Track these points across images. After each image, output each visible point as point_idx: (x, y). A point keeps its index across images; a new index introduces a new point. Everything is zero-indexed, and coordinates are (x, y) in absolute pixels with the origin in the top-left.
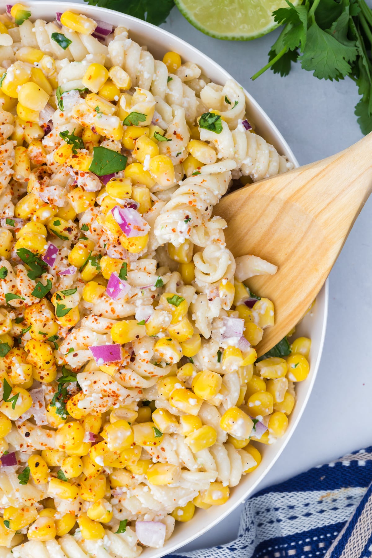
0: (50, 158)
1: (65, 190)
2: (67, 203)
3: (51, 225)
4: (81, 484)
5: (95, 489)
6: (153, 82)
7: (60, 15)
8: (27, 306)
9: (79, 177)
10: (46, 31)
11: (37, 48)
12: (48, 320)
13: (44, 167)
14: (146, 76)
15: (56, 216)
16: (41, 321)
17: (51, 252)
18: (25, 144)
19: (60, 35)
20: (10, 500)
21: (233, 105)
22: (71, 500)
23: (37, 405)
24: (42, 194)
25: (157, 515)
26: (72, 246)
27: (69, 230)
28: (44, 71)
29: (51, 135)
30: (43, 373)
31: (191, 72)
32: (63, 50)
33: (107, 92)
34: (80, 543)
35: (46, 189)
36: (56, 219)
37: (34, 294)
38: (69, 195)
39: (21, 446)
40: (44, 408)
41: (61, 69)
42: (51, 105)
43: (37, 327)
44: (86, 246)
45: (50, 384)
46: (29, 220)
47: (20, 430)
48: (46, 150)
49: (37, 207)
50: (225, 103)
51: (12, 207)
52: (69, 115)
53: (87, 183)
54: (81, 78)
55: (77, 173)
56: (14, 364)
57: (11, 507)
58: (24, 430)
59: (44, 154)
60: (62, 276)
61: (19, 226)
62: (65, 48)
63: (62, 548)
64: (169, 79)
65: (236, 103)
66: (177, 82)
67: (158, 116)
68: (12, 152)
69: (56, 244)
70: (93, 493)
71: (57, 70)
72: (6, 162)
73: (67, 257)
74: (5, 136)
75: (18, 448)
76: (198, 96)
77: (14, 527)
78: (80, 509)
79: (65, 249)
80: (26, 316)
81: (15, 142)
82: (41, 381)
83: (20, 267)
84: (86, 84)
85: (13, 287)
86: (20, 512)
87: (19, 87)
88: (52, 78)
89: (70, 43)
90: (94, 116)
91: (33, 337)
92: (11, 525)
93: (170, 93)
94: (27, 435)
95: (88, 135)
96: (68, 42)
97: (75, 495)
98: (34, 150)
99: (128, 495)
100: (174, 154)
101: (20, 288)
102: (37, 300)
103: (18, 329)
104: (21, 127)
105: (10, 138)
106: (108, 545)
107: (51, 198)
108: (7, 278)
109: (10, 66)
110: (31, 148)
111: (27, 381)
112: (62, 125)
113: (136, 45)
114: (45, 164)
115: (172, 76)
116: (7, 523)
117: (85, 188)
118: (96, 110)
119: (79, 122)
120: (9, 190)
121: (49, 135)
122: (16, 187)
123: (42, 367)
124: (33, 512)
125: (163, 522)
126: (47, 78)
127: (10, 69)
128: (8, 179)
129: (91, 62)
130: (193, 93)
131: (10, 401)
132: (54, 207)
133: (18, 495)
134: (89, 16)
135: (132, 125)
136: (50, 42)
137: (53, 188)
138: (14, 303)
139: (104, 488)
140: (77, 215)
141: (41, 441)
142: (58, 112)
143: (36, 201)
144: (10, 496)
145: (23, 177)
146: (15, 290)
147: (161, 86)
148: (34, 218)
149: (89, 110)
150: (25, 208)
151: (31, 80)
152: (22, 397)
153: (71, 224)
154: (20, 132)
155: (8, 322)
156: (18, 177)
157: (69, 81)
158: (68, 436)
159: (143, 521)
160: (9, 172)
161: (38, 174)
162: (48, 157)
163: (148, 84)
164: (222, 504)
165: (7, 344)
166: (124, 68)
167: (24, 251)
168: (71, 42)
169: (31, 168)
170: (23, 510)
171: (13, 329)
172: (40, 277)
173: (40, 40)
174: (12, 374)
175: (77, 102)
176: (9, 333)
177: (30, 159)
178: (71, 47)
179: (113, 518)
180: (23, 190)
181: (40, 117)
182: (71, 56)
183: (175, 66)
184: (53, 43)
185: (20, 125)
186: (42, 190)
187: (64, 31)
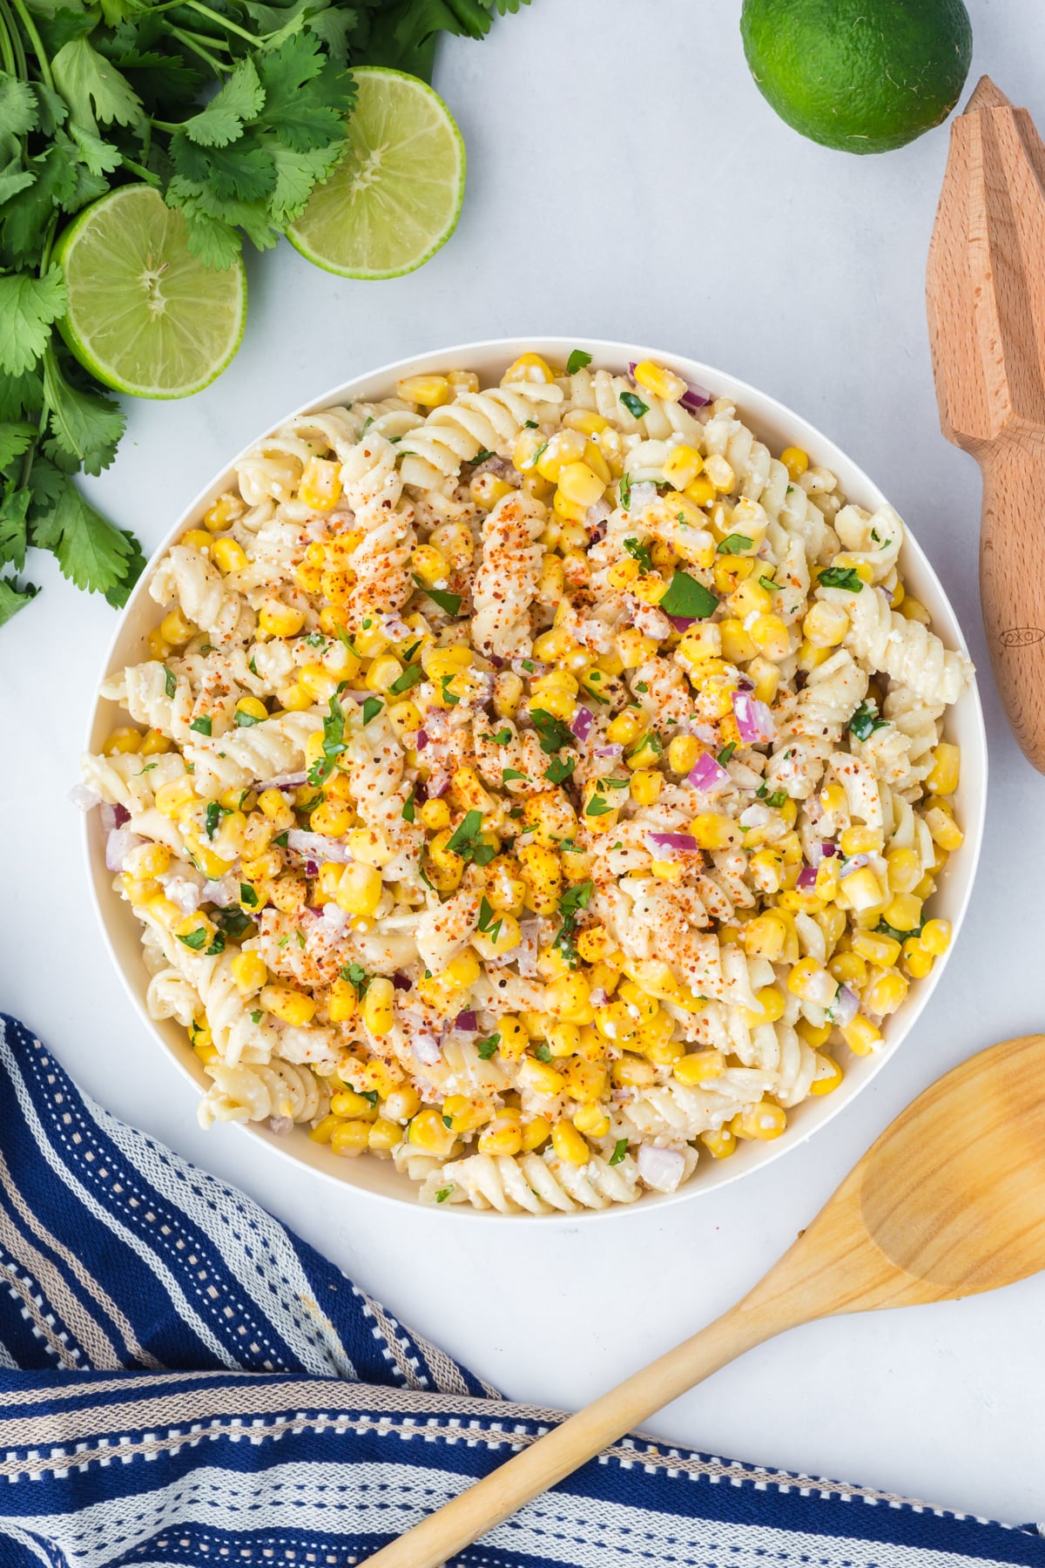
0: (597, 579)
1: (612, 629)
2: (613, 650)
3: (586, 679)
4: (570, 1070)
5: (589, 1082)
6: (764, 490)
7: (633, 366)
8: (534, 794)
9: (640, 612)
10: (611, 389)
11: (597, 412)
12: (566, 819)
13: (584, 591)
14: (757, 480)
15: (593, 665)
16: (557, 820)
17: (583, 719)
18: (559, 552)
20: (460, 1082)
21: (882, 544)
22: (551, 1095)
23: (526, 944)
24: (578, 629)
25: (674, 1141)
26: (613, 715)
27: (613, 688)
28: (603, 451)
29: (604, 544)
30: (542, 899)
31: (822, 481)
32: (634, 419)
33: (699, 492)
34: (553, 1168)
35: (585, 623)
36: (594, 670)
37: (547, 775)
38: (619, 639)
39: (490, 1000)
40: (535, 950)
41: (630, 449)
42: (608, 501)
43: (548, 827)
44: (636, 718)
45: (547, 917)
46: (552, 666)
47: (491, 976)
48: (592, 566)
49: (568, 649)
50: (870, 538)
51: (530, 644)
52: (636, 518)
53: (650, 624)
54: (661, 466)
55: (637, 606)
56: (500, 877)
57: (459, 1096)
58: (498, 976)
59: (587, 572)
60: (596, 758)
61: (538, 674)
62: (638, 416)
63: (524, 1173)
64: (790, 490)
65: (888, 542)
66: (800, 495)
67: (768, 545)
68: (538, 561)
69: (591, 707)
70: (586, 1087)
71: (624, 451)
72: (529, 575)
73: (604, 730)
74: (531, 536)
75: (484, 1003)
76: (830, 522)
77: (456, 1127)
78: (560, 1113)
79: (604, 717)
80: (527, 810)
81: (545, 547)
82: (535, 910)
83: (530, 732)
84: (667, 476)
85: (517, 760)
86: (469, 1105)
87: (562, 468)
88: (614, 462)
90: (675, 527)
91: (538, 841)
92: (453, 1125)
93: (788, 510)
94: (503, 984)
95: (662, 555)
96: (644, 408)
97: (559, 1089)
98: (574, 563)
99: (636, 1100)
100: (787, 609)
101: (526, 762)
102: (549, 786)
103: (512, 827)
105: (537, 540)
106: (595, 1177)
107: (591, 637)
108: (509, 746)
109: (552, 435)
110: (568, 559)
111: (515, 906)
112: (622, 531)
113: (746, 431)
114: (586, 587)
115: (793, 485)
116: (448, 1121)
117: (645, 631)
118: (679, 517)
119: (651, 531)
120: (527, 619)
121: (600, 543)
122: (537, 616)
123: (543, 889)
124: (489, 1109)
125: (681, 1153)
126: (608, 463)
127: (555, 440)
128: (529, 601)
129: (679, 444)
130: (821, 515)
131: (488, 931)
132: (593, 651)
133: (472, 1076)
134: (678, 374)
135: (729, 553)
136: (615, 405)
137: (595, 623)
138: (513, 785)
139: (602, 1085)
140: (625, 670)
141: (522, 996)
142: (619, 511)
143: (568, 640)
144: (460, 1076)
145: (549, 599)
146: (518, 765)
147: (777, 499)
148: (561, 665)
149: (667, 516)
150: (549, 647)
151: (582, 460)
152: (508, 927)
153: (615, 681)
154: (554, 532)
155: (500, 814)
156: (543, 598)
157: (642, 467)
158: (565, 994)
159: (651, 1145)
160: (531, 590)
161: (573, 599)
162: (594, 576)
163: (756, 492)
164: (772, 1138)
165: (491, 847)
166: (726, 458)
167: (540, 712)
169: (566, 589)
170: (474, 1103)
171: (504, 826)
172: (557, 752)
173: (601, 400)
174: (496, 893)
175: (652, 501)
176: (496, 832)
177: (566, 576)
178: (647, 417)
179: (608, 1134)
180: (546, 621)
181: (587, 515)
182: (645, 430)
183: (800, 469)
184: (621, 407)
185: (557, 523)
186: (578, 623)
187: (638, 392)
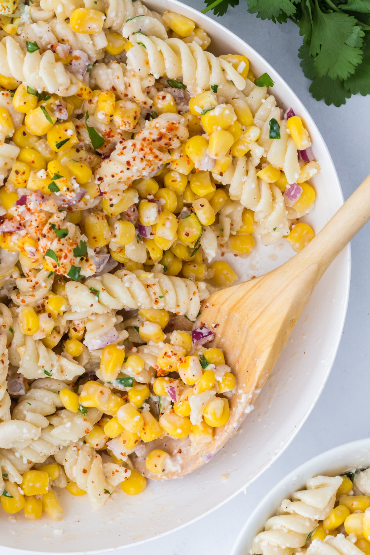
19: (277, 125)
89: (278, 138)
104: (180, 154)
168: (280, 138)
